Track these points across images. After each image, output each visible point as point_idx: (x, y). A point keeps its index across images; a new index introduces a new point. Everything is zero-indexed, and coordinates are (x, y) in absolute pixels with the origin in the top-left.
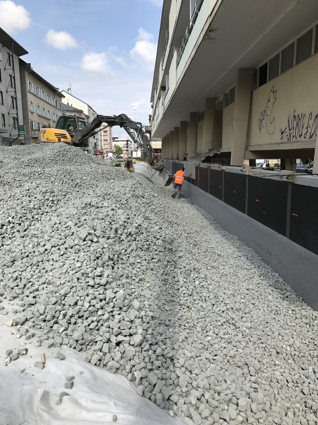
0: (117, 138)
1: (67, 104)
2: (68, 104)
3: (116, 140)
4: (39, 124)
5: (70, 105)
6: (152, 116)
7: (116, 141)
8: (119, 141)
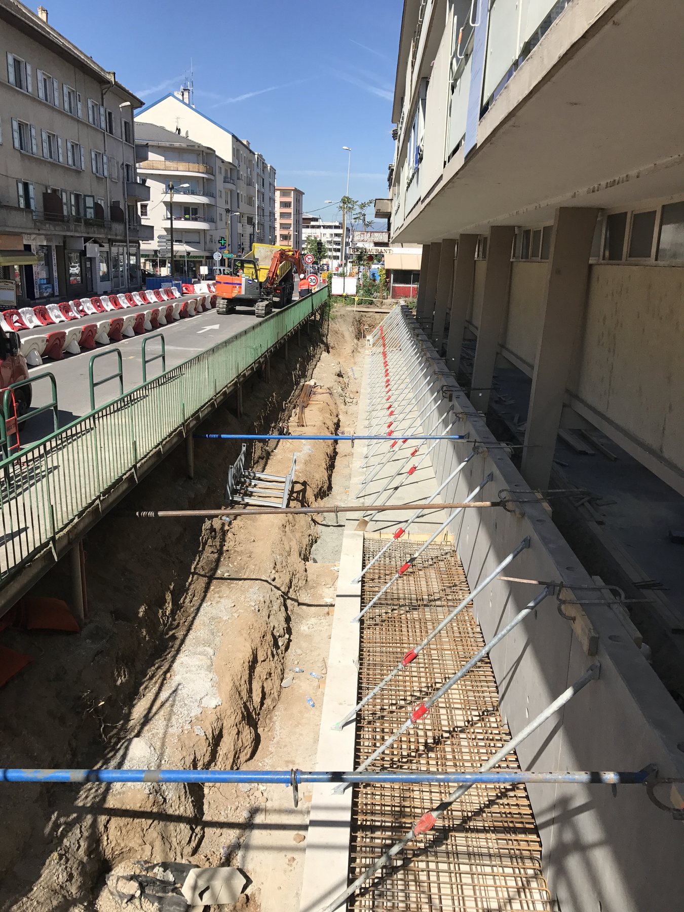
0: (316, 220)
1: (174, 130)
2: (179, 130)
3: (313, 223)
4: (26, 186)
5: (183, 134)
6: (395, 168)
7: (313, 227)
8: (319, 227)
